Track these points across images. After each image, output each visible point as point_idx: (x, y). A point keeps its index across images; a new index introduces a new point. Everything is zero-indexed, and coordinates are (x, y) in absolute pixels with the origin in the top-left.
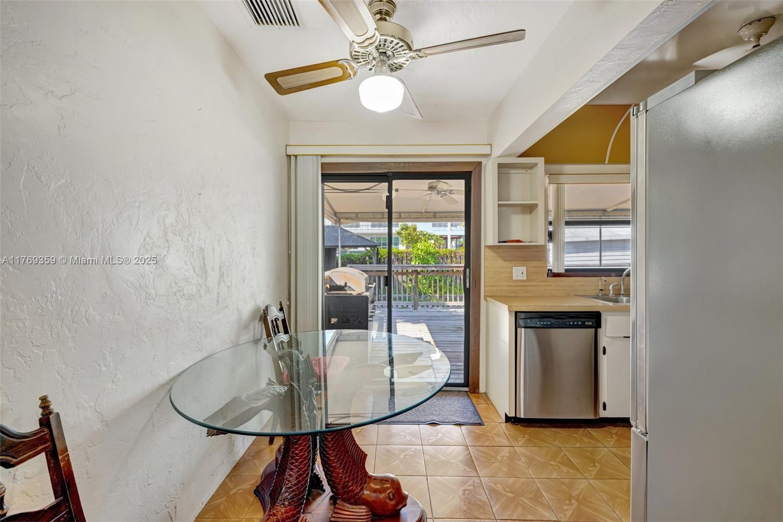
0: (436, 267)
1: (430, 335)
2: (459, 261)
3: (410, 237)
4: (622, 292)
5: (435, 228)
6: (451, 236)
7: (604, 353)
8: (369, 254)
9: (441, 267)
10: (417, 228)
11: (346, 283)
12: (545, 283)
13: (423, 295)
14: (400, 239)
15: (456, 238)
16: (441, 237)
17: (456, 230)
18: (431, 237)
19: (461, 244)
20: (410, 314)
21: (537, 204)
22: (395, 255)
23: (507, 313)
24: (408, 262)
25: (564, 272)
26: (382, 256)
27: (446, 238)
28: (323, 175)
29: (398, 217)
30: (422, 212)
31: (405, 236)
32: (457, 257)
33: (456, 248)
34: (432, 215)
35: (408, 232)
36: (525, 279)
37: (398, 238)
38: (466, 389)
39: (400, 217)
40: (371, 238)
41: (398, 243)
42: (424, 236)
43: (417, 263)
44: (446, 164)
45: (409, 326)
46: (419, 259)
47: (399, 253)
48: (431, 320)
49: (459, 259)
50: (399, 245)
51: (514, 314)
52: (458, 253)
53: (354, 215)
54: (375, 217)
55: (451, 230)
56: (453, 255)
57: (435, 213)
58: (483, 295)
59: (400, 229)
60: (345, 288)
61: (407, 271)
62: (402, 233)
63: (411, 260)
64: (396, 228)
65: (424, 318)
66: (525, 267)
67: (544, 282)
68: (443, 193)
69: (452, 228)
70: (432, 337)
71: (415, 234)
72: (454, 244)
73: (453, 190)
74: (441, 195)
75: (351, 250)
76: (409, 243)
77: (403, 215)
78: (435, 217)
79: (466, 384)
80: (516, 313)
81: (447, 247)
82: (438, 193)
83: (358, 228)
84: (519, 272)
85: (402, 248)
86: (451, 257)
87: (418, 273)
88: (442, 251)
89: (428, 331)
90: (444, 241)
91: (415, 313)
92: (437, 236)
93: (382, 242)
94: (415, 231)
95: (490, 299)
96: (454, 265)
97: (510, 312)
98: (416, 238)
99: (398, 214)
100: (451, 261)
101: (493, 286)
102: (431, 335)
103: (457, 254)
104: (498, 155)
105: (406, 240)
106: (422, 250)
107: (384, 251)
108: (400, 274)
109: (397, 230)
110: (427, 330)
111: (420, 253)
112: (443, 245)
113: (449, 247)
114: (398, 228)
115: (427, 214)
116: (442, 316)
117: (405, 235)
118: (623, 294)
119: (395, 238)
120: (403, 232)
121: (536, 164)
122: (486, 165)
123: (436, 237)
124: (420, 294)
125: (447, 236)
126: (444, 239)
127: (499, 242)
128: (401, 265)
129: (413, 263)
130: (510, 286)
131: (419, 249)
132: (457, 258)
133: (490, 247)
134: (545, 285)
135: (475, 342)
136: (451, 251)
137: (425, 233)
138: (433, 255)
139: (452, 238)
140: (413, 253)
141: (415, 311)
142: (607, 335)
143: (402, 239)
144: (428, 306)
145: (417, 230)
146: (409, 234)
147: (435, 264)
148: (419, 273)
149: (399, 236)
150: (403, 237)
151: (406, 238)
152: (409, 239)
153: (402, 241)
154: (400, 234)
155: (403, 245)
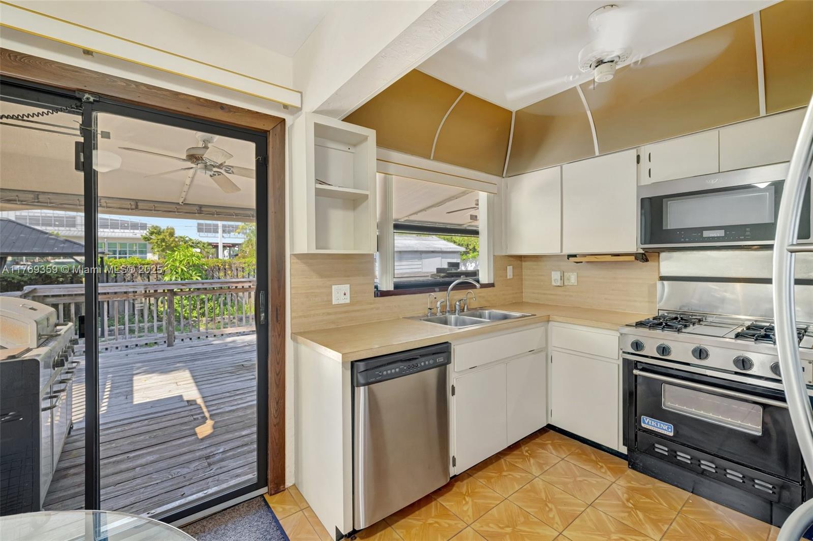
0: (203, 283)
1: (195, 388)
2: (236, 274)
3: (164, 244)
4: (448, 309)
5: (202, 234)
6: (223, 244)
7: (453, 394)
9: (211, 283)
10: (176, 233)
12: (372, 306)
13: (183, 322)
14: (149, 246)
15: (229, 247)
16: (210, 244)
17: (230, 237)
18: (195, 245)
19: (235, 254)
20: (161, 355)
21: (368, 195)
23: (339, 365)
24: (160, 276)
25: (393, 289)
27: (216, 247)
30: (178, 204)
31: (157, 243)
32: (233, 269)
33: (230, 258)
34: (195, 209)
35: (161, 237)
36: (349, 302)
38: (263, 490)
41: (146, 251)
42: (185, 243)
43: (174, 278)
44: (222, 107)
45: (156, 378)
46: (177, 273)
47: (143, 264)
48: (195, 360)
49: (236, 271)
50: (148, 254)
51: (349, 366)
52: (234, 264)
55: (223, 237)
56: (227, 267)
57: (201, 206)
58: (290, 332)
59: (148, 234)
61: (156, 291)
62: (151, 239)
63: (164, 273)
64: (142, 231)
65: (184, 359)
66: (349, 285)
67: (371, 304)
68: (215, 169)
69: (225, 235)
70: (199, 389)
71: (171, 240)
72: (226, 253)
73: (232, 167)
74: (212, 173)
75: (57, 260)
76: (163, 250)
77: (141, 205)
78: (200, 212)
79: (262, 483)
80: (353, 362)
81: (217, 257)
82: (206, 167)
83: (72, 229)
84: (340, 294)
85: (151, 257)
86: (225, 269)
87: (173, 293)
88: (212, 261)
89: (192, 381)
90: (214, 249)
91: (171, 352)
92: (204, 244)
93: (118, 249)
94: (172, 236)
95: (301, 337)
96: (228, 279)
97: (344, 362)
98: (172, 245)
100: (225, 274)
101: (305, 317)
102: (197, 386)
103: (233, 266)
104: (314, 110)
105: (158, 246)
106: (181, 262)
109: (144, 235)
110: (191, 378)
111: (178, 264)
112: (213, 254)
113: (220, 257)
114: (145, 232)
115: (187, 207)
116: (213, 352)
117: (155, 241)
118: (449, 312)
120: (153, 237)
121: (365, 138)
122: (292, 126)
123: (202, 245)
124: (178, 320)
125: (218, 243)
126: (214, 248)
127: (317, 249)
128: (146, 282)
129: (167, 278)
130: (329, 314)
131: (175, 260)
132: (232, 271)
133: (302, 257)
134: (372, 309)
135: (277, 411)
136: (225, 262)
137: (187, 239)
138: (198, 268)
139: (224, 247)
140: (167, 266)
141: (169, 348)
142: (456, 370)
143: (151, 246)
144: (191, 339)
145: (176, 235)
146: (163, 240)
147: (202, 279)
148: (175, 294)
149: (147, 242)
150: (153, 243)
151: (158, 245)
152: (162, 246)
153: (152, 248)
154: (149, 240)
155: (154, 254)
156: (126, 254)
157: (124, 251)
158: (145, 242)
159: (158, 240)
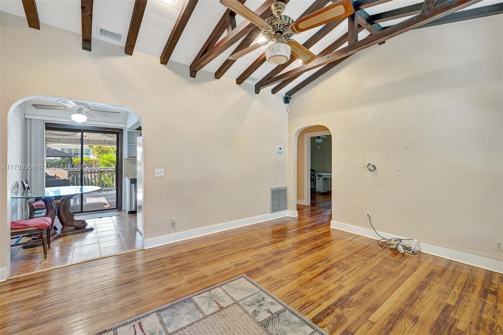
3: (100, 149)
8: (63, 161)
11: (56, 175)
14: (91, 151)
22: (85, 162)
23: (128, 179)
26: (74, 163)
28: (46, 128)
29: (87, 142)
31: (96, 149)
34: (108, 142)
37: (89, 150)
38: (117, 210)
39: (88, 143)
40: (62, 149)
41: (89, 153)
42: (113, 149)
44: (108, 128)
45: (94, 199)
46: (105, 165)
47: (89, 161)
48: (109, 196)
50: (91, 155)
51: (130, 180)
53: (57, 140)
54: (72, 141)
57: (110, 141)
60: (55, 177)
61: (94, 171)
62: (93, 146)
77: (90, 142)
79: (117, 208)
80: (131, 179)
85: (93, 157)
87: (101, 172)
93: (73, 152)
97: (129, 179)
98: (105, 150)
99: (87, 141)
102: (107, 200)
104: (127, 129)
106: (107, 159)
107: (77, 160)
108: (89, 173)
111: (105, 161)
117: (96, 147)
119: (86, 149)
122: (124, 131)
127: (128, 157)
131: (104, 159)
133: (126, 159)
143: (93, 150)
144: (108, 190)
149: (91, 148)
150: (94, 149)
151: (97, 150)
152: (99, 150)
153: (93, 152)
154: (91, 147)
155: (94, 155)
156: (78, 155)
157: (77, 153)
158: (89, 148)
159: (97, 147)
